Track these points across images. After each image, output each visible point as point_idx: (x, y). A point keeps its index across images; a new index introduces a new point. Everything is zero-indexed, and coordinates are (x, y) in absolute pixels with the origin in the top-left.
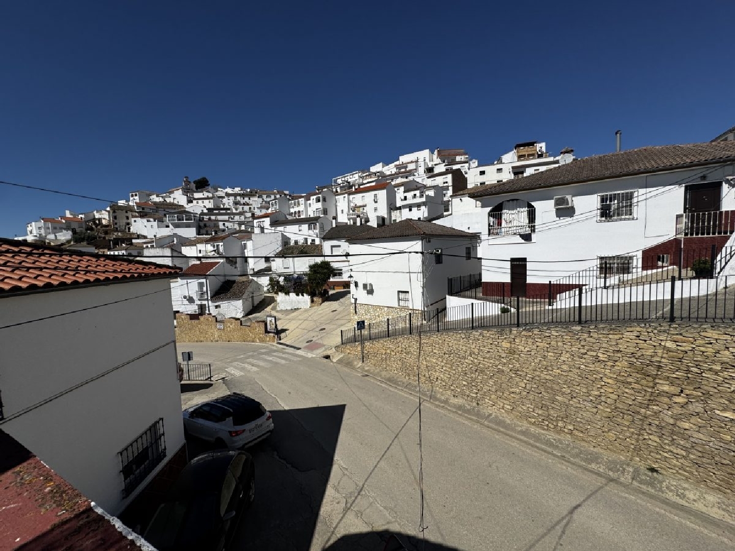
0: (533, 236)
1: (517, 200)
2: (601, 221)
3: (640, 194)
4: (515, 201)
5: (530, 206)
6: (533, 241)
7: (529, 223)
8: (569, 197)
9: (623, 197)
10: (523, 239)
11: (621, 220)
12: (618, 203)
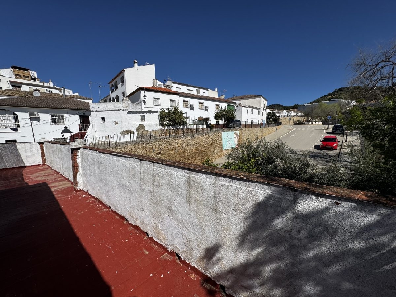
0: (19, 129)
1: (5, 110)
2: (52, 124)
3: (66, 116)
4: (4, 111)
5: (14, 114)
6: (19, 132)
7: (15, 122)
8: (36, 113)
9: (60, 116)
10: (12, 130)
11: (60, 125)
12: (58, 118)
